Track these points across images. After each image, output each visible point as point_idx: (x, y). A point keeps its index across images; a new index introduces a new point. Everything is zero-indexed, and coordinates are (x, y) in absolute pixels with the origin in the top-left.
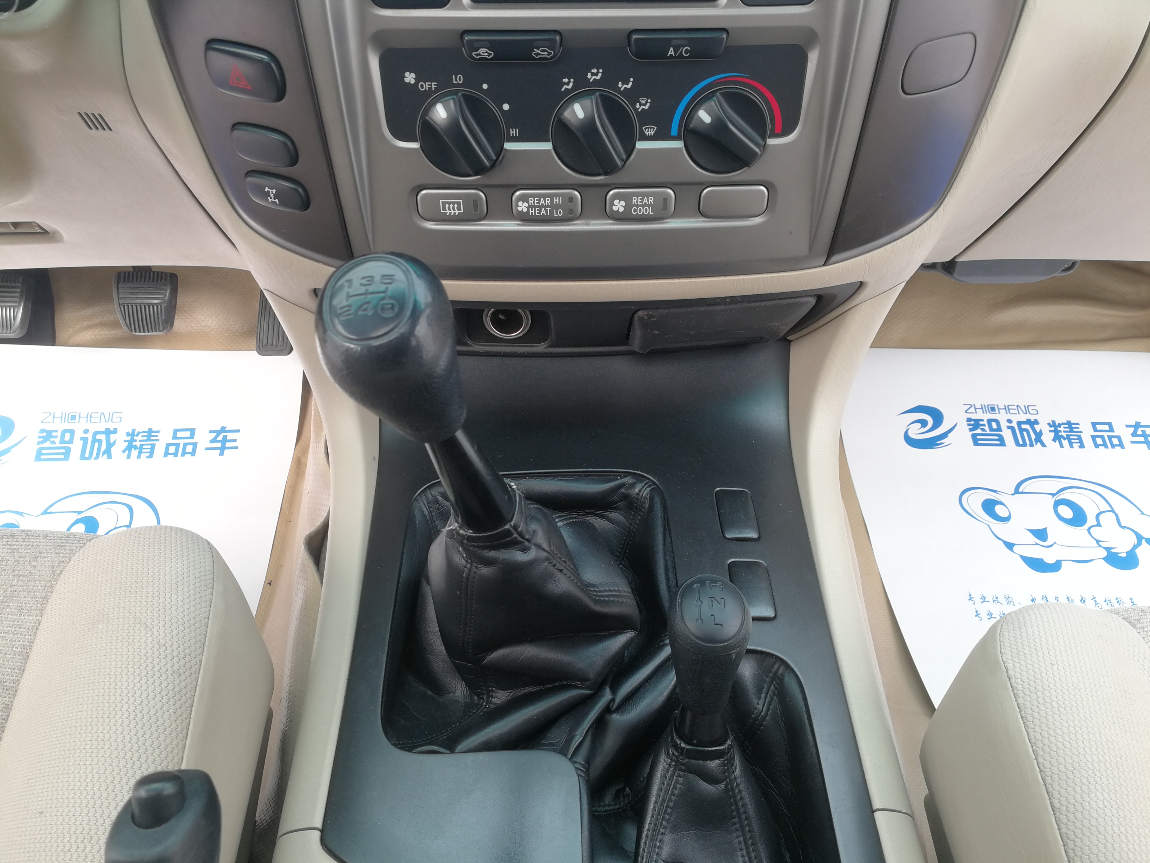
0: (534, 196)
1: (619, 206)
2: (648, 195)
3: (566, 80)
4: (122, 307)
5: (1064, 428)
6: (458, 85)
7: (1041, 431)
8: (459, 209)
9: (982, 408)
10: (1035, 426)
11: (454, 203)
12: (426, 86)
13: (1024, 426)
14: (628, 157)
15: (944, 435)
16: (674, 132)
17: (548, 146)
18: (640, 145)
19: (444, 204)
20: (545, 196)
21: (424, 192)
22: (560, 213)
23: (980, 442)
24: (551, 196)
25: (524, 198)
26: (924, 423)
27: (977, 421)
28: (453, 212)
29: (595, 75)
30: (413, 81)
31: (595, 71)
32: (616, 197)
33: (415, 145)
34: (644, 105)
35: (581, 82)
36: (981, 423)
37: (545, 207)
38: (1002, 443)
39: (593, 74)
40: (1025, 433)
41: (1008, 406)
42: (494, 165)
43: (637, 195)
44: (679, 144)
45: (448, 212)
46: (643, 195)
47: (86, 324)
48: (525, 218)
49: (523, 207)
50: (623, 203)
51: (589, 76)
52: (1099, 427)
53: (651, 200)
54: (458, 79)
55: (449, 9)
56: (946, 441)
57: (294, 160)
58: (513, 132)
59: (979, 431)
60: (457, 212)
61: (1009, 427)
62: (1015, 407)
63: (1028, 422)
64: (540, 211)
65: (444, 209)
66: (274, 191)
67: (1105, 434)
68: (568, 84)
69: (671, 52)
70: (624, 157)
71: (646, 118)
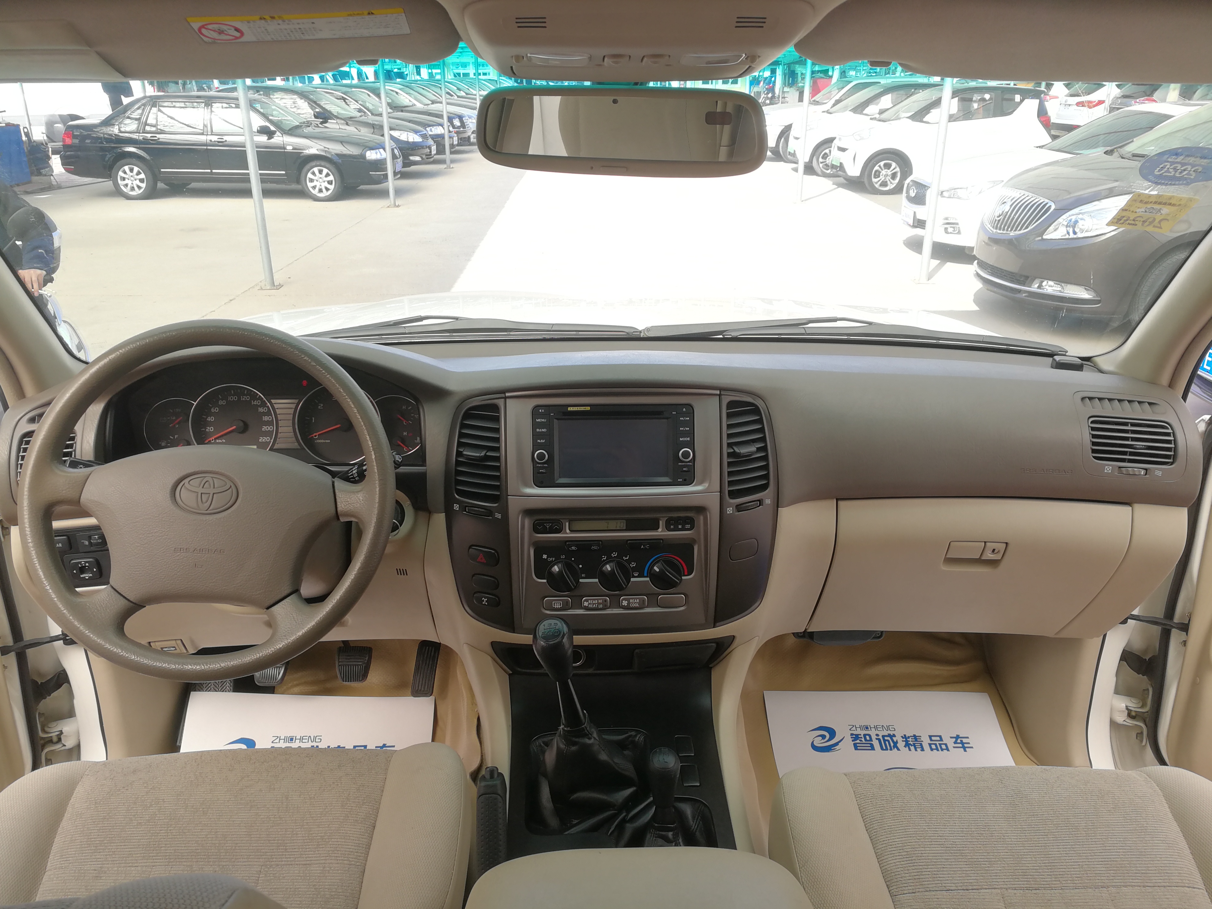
0: (591, 599)
1: (625, 603)
2: (636, 599)
3: (603, 556)
4: (340, 667)
5: (912, 739)
6: (563, 559)
7: (897, 740)
8: (560, 605)
9: (860, 727)
10: (894, 738)
11: (558, 603)
12: (551, 559)
13: (886, 738)
14: (628, 585)
15: (837, 744)
16: (645, 574)
17: (597, 580)
18: (632, 579)
19: (554, 603)
20: (595, 600)
21: (546, 599)
22: (601, 606)
23: (858, 748)
24: (598, 600)
25: (587, 601)
26: (823, 737)
27: (857, 735)
28: (558, 607)
29: (614, 555)
30: (546, 558)
31: (614, 553)
32: (623, 599)
33: (545, 581)
34: (633, 565)
35: (609, 557)
36: (859, 736)
37: (595, 604)
38: (873, 748)
39: (614, 554)
40: (887, 742)
41: (877, 726)
42: (575, 587)
43: (632, 599)
44: (648, 579)
45: (556, 607)
46: (634, 599)
47: (295, 683)
48: (587, 609)
49: (586, 604)
50: (626, 602)
51: (612, 555)
52: (933, 738)
53: (638, 600)
54: (564, 557)
55: (562, 534)
56: (837, 747)
57: (497, 587)
58: (583, 575)
59: (858, 741)
60: (559, 606)
61: (877, 739)
62: (881, 727)
63: (889, 735)
64: (593, 605)
65: (554, 605)
66: (486, 599)
67: (937, 743)
68: (604, 558)
69: (642, 547)
70: (626, 584)
71: (634, 570)
